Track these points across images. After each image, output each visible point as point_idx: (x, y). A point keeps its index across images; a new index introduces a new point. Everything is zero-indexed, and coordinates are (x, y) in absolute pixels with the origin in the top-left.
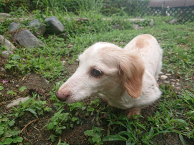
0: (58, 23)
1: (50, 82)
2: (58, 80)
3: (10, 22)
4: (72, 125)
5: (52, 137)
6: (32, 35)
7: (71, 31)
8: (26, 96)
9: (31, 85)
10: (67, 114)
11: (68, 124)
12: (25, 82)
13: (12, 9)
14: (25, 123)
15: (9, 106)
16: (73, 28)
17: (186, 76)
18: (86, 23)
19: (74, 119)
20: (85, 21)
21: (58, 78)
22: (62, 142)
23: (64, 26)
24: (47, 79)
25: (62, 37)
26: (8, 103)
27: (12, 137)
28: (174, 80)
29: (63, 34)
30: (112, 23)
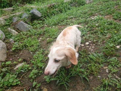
0: (38, 12)
1: (33, 53)
2: (36, 51)
3: (12, 17)
4: (40, 74)
5: (31, 80)
6: (25, 23)
7: (46, 15)
8: (22, 62)
9: (24, 56)
10: (37, 70)
11: (38, 74)
12: (22, 55)
13: (13, 4)
14: (21, 75)
15: (15, 69)
16: (46, 13)
17: (99, 42)
18: (54, 7)
19: (40, 72)
20: (53, 6)
21: (36, 50)
22: (35, 82)
23: (41, 13)
24: (31, 52)
25: (41, 20)
26: (14, 67)
27: (16, 82)
28: (92, 45)
29: (41, 18)
30: (71, 2)
